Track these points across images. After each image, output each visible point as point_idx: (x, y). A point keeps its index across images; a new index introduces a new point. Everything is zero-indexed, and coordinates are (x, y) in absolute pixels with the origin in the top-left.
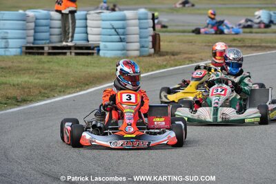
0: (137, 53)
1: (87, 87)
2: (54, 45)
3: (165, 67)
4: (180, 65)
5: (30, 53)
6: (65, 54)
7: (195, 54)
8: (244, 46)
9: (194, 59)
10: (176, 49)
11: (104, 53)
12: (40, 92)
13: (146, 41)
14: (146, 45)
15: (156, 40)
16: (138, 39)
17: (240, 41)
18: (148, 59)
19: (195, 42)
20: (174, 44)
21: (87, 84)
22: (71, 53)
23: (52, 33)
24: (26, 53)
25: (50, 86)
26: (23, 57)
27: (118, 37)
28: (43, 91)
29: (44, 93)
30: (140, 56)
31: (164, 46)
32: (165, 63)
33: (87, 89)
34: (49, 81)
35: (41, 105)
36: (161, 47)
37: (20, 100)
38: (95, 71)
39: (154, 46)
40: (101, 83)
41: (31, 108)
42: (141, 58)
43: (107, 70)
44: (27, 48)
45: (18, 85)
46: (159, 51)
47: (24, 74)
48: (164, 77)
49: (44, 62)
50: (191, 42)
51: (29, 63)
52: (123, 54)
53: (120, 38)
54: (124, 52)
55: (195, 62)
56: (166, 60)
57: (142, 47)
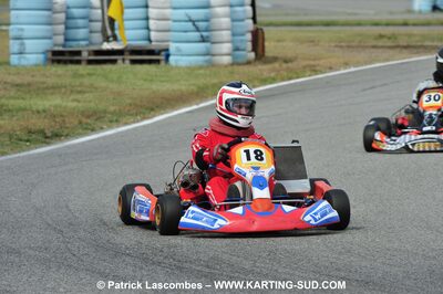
0: (227, 60)
1: (152, 113)
2: (96, 48)
3: (274, 80)
4: (298, 78)
5: (59, 62)
6: (114, 62)
7: (320, 59)
8: (397, 47)
9: (318, 68)
10: (290, 54)
11: (176, 61)
12: (80, 123)
13: (242, 41)
14: (239, 44)
15: (257, 39)
16: (230, 38)
17: (389, 38)
18: (246, 69)
19: (319, 41)
20: (284, 44)
21: (152, 109)
22: (124, 60)
23: (94, 29)
24: (53, 61)
25: (95, 113)
26: (48, 67)
27: (198, 34)
28: (84, 120)
29: (87, 124)
30: (233, 64)
31: (271, 47)
32: (273, 75)
33: (154, 116)
34: (92, 105)
35: (83, 143)
36: (267, 50)
37: (49, 134)
38: (164, 89)
39: (254, 49)
40: (173, 107)
41: (68, 147)
42: (235, 67)
43: (184, 88)
44: (55, 53)
45: (44, 111)
46: (263, 55)
47: (52, 94)
49: (82, 76)
50: (312, 41)
51: (59, 76)
52: (206, 61)
53: (202, 36)
54: (207, 58)
55: (322, 72)
56: (274, 70)
57: (237, 49)
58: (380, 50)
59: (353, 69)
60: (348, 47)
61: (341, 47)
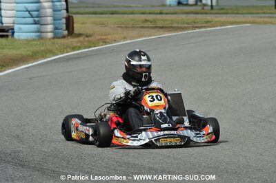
0: (50, 35)
1: (4, 68)
3: (79, 48)
4: (94, 47)
7: (108, 35)
8: (156, 27)
9: (107, 41)
10: (89, 32)
11: (19, 36)
13: (59, 23)
14: (57, 26)
15: (69, 22)
16: (52, 22)
18: (62, 41)
19: (108, 24)
20: (86, 25)
21: (4, 66)
27: (32, 19)
30: (54, 38)
31: (77, 27)
32: (79, 44)
33: (5, 70)
36: (75, 29)
38: (11, 53)
39: (67, 28)
40: (17, 65)
42: (55, 40)
43: (23, 53)
46: (73, 32)
48: (79, 58)
50: (103, 24)
52: (37, 36)
53: (35, 20)
54: (38, 34)
55: (110, 43)
56: (80, 42)
57: (56, 28)
58: (146, 29)
59: (129, 41)
60: (126, 27)
61: (122, 27)
